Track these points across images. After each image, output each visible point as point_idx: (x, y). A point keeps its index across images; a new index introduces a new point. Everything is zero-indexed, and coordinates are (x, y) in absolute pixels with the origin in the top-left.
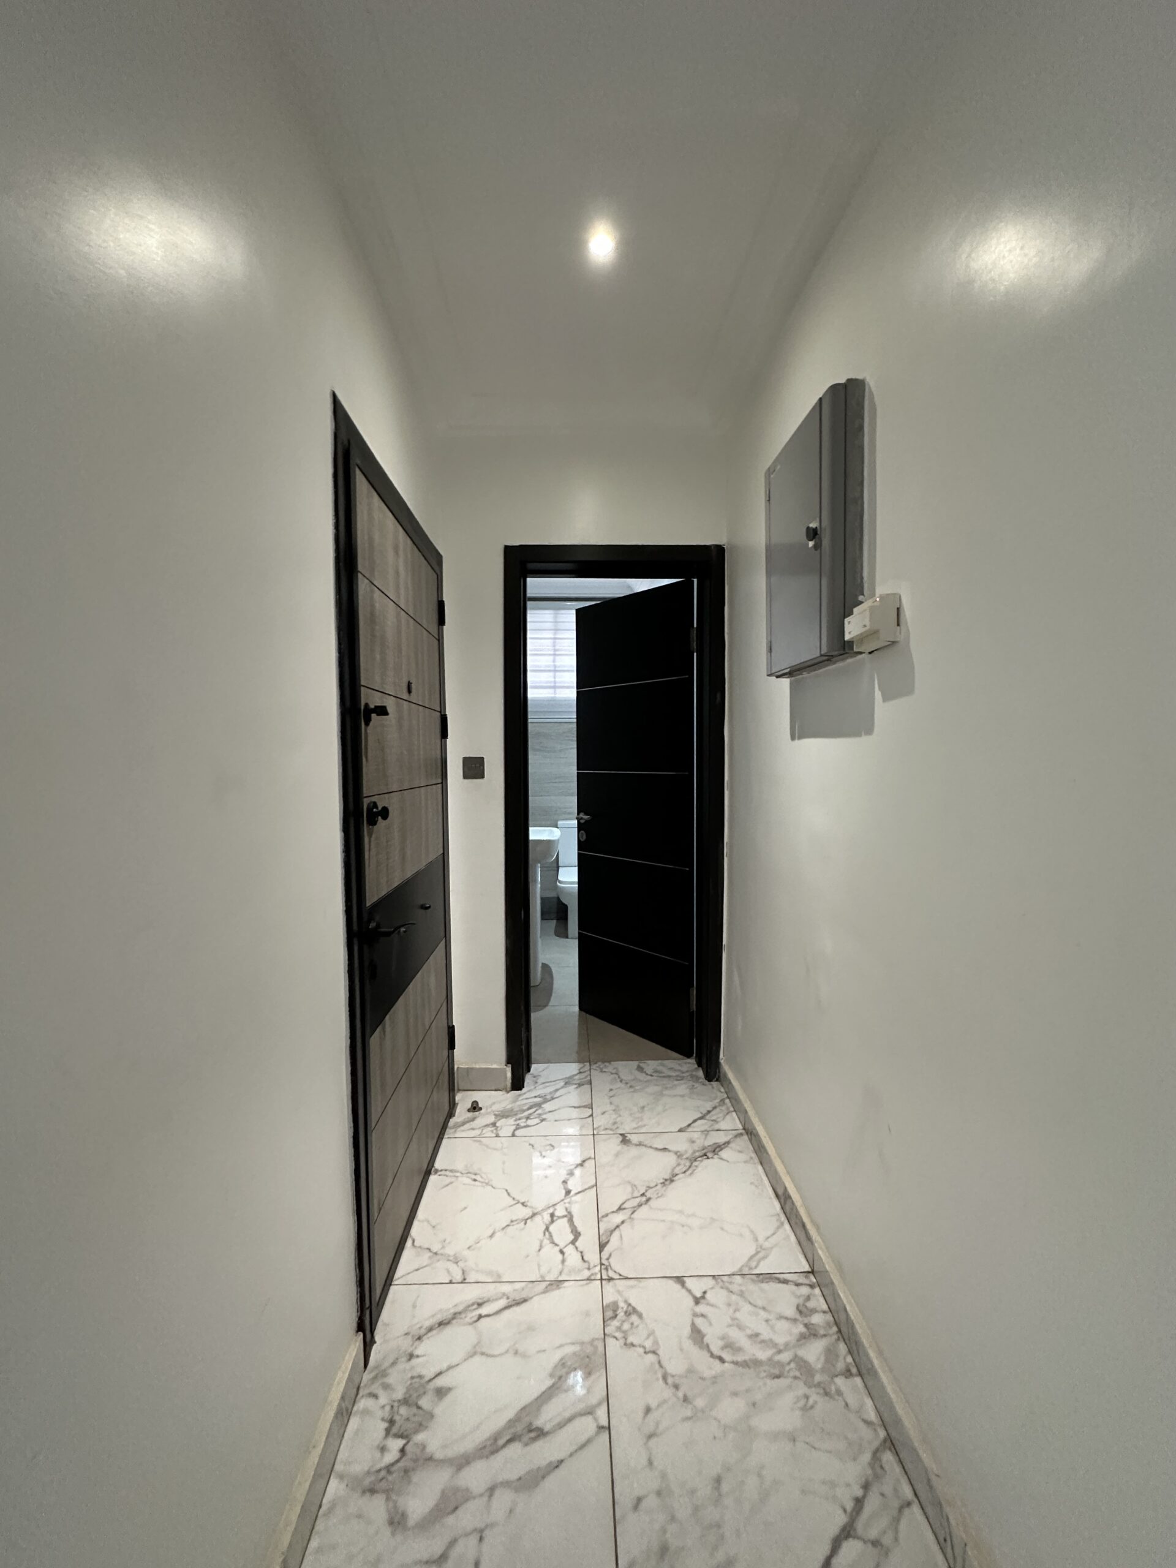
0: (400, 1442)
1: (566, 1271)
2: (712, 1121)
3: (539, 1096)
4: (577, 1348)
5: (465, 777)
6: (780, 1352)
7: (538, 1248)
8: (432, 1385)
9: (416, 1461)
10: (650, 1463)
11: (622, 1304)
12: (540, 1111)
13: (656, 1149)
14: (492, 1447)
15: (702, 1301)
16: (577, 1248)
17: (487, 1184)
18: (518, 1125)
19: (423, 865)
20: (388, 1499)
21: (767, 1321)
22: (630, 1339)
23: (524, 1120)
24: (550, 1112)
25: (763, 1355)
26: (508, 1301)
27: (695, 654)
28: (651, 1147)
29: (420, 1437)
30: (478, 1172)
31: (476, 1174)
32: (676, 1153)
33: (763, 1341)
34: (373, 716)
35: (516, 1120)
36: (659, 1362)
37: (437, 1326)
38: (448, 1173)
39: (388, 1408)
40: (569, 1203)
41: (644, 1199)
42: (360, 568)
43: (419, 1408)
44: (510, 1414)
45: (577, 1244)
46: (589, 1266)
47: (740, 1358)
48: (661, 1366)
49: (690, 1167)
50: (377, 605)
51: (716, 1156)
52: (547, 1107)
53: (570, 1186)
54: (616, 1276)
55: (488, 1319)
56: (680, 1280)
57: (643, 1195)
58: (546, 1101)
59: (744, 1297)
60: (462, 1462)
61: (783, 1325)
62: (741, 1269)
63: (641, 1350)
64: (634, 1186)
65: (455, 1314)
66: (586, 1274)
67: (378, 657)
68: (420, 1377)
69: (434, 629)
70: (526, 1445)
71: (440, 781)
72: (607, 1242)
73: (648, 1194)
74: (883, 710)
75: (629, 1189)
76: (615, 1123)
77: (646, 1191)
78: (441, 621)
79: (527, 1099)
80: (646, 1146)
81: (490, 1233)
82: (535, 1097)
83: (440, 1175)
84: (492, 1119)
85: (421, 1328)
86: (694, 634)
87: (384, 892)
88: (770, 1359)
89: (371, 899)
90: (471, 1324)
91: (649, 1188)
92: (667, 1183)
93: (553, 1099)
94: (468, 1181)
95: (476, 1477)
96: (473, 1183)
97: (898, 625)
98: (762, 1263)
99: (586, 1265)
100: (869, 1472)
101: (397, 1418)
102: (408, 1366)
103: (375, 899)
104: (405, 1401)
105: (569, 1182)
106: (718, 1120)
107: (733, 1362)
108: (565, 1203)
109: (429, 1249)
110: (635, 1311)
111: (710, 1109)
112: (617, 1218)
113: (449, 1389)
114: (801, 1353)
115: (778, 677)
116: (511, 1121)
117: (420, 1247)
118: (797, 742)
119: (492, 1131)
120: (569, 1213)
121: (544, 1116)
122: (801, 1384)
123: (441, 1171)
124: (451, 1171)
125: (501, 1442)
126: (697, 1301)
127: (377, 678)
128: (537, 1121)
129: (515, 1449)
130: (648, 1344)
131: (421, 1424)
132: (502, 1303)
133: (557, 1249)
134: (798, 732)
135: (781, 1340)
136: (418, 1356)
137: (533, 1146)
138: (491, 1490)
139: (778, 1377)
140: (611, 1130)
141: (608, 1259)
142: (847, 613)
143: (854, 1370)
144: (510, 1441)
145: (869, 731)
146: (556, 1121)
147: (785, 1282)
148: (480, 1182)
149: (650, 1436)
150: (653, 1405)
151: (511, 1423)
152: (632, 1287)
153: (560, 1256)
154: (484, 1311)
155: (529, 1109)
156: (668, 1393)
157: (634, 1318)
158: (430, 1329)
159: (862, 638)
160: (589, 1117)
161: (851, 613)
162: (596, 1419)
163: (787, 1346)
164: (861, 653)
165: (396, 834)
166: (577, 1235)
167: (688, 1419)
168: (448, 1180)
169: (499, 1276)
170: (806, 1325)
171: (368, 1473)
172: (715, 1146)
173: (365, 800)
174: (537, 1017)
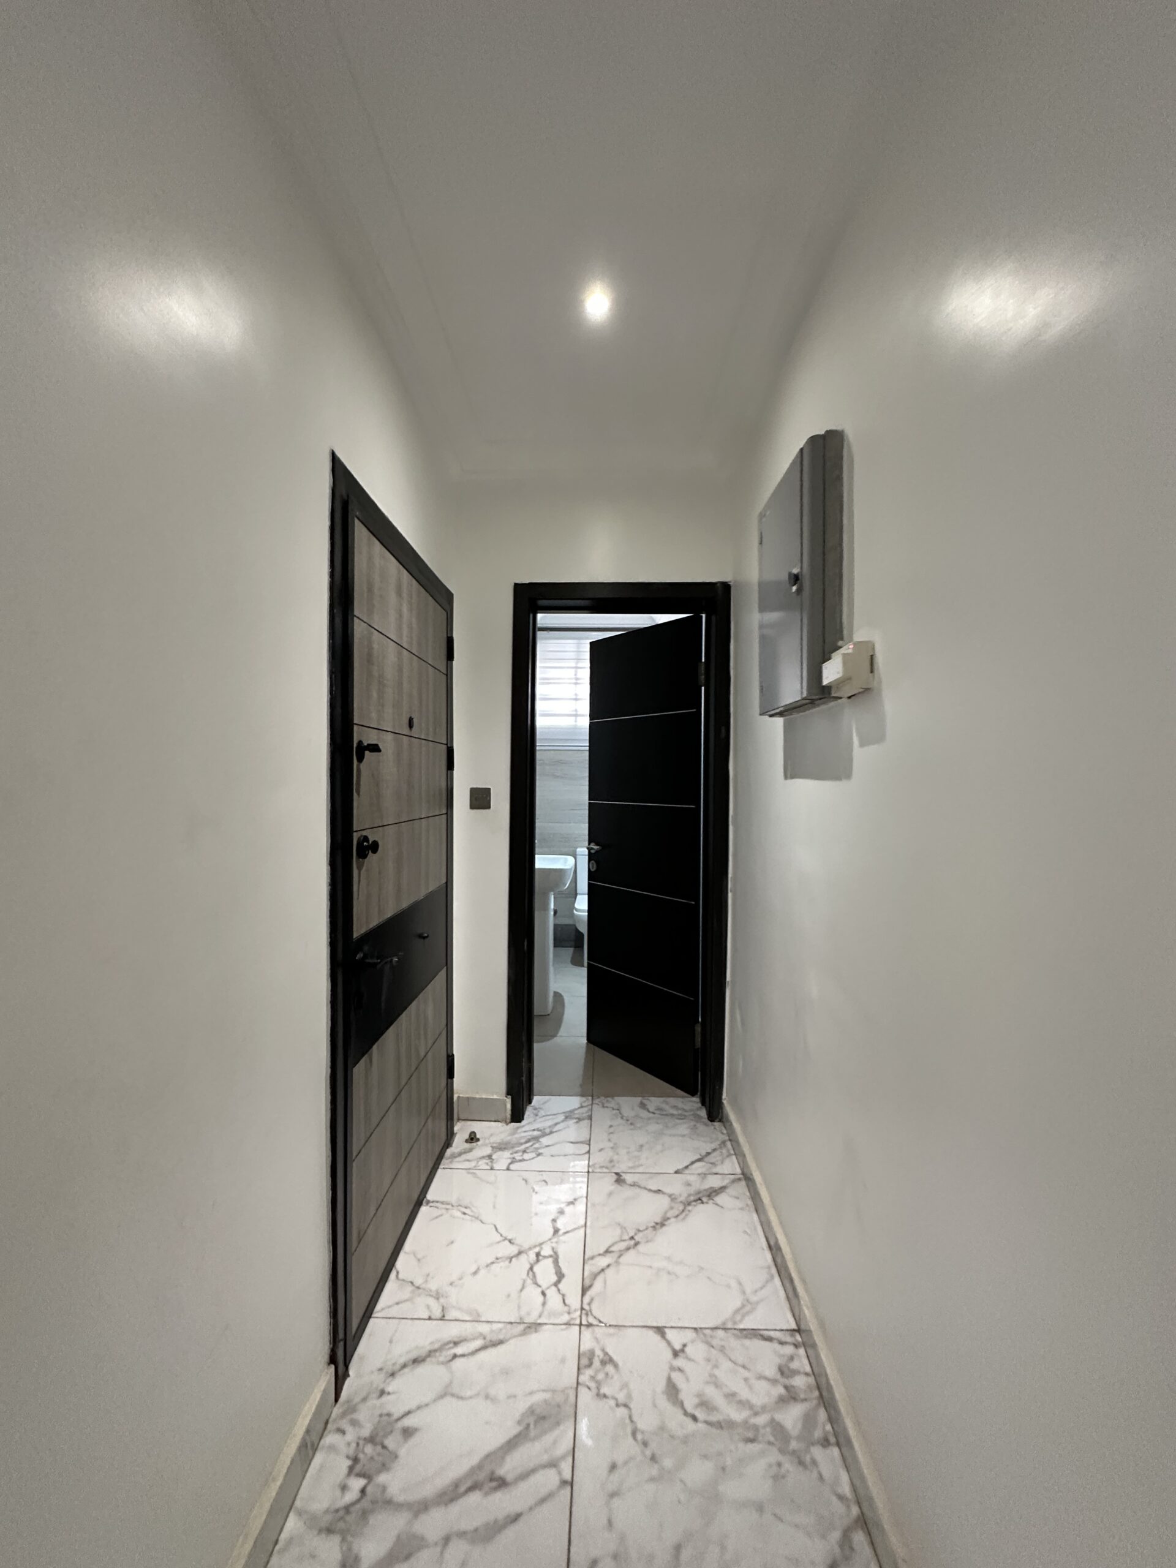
0: (361, 1482)
1: (546, 1313)
2: (712, 1163)
3: (538, 1130)
4: (547, 1396)
5: (472, 807)
6: (756, 1414)
7: (520, 1287)
8: (400, 1425)
9: (374, 1502)
10: (610, 1523)
11: (598, 1352)
12: (537, 1145)
13: (650, 1190)
14: (451, 1495)
15: (680, 1354)
16: (559, 1290)
17: (477, 1218)
18: (514, 1158)
19: (422, 894)
20: (344, 1540)
21: (746, 1380)
22: (605, 1390)
23: (520, 1154)
24: (547, 1146)
25: (738, 1415)
26: (485, 1341)
27: (703, 688)
28: (645, 1188)
29: (382, 1478)
30: (469, 1205)
31: (466, 1208)
32: (670, 1196)
33: (740, 1402)
34: (367, 753)
35: (511, 1154)
36: (630, 1417)
37: (411, 1363)
38: (438, 1205)
39: (354, 1445)
40: (557, 1242)
41: (632, 1242)
42: (356, 613)
43: (384, 1447)
44: (475, 1460)
45: (560, 1286)
46: (569, 1310)
47: (714, 1418)
48: (632, 1421)
49: (683, 1211)
50: (375, 646)
51: (711, 1201)
52: (545, 1141)
53: (559, 1224)
54: (595, 1322)
55: (462, 1360)
56: (660, 1331)
57: (632, 1238)
58: (544, 1135)
59: (725, 1353)
60: (421, 1507)
61: (764, 1385)
62: (724, 1323)
63: (612, 1403)
64: (623, 1228)
65: (430, 1352)
66: (565, 1318)
67: (375, 695)
68: (389, 1415)
69: (442, 666)
70: (486, 1494)
71: (444, 811)
72: (590, 1286)
73: (637, 1238)
74: (861, 756)
75: (618, 1231)
76: (611, 1161)
77: (636, 1234)
78: (450, 656)
79: (525, 1132)
80: (639, 1187)
81: (474, 1269)
82: (534, 1130)
83: (431, 1207)
84: (488, 1151)
85: (394, 1364)
86: (702, 668)
87: (374, 923)
88: (746, 1422)
89: (359, 930)
90: (443, 1363)
91: (639, 1231)
92: (658, 1227)
93: (551, 1132)
94: (459, 1214)
95: (433, 1525)
96: (463, 1216)
97: (872, 671)
98: (747, 1318)
99: (566, 1309)
100: (837, 1550)
101: (361, 1456)
102: (378, 1402)
103: (363, 931)
104: (371, 1440)
105: (558, 1221)
106: (716, 1163)
107: (707, 1422)
108: (552, 1242)
109: (412, 1283)
110: (611, 1360)
111: (709, 1151)
112: (603, 1262)
113: (416, 1430)
114: (778, 1417)
115: (771, 716)
116: (507, 1154)
117: (403, 1280)
118: (789, 781)
119: (487, 1164)
120: (556, 1253)
121: (540, 1151)
122: (774, 1450)
123: (433, 1202)
124: (442, 1203)
125: (462, 1489)
126: (676, 1354)
127: (374, 715)
128: (534, 1155)
129: (475, 1497)
130: (621, 1397)
131: (384, 1465)
132: (479, 1343)
133: (539, 1290)
134: (792, 771)
135: (758, 1401)
136: (389, 1393)
137: (526, 1181)
138: (447, 1540)
139: (752, 1441)
140: (607, 1168)
141: (589, 1304)
142: (826, 658)
143: (832, 1440)
144: (471, 1489)
145: (847, 774)
146: (552, 1156)
147: (770, 1339)
148: (469, 1215)
149: (613, 1495)
150: (620, 1462)
151: (473, 1471)
152: (611, 1335)
153: (541, 1298)
154: (459, 1350)
155: (526, 1142)
156: (634, 1449)
157: (610, 1368)
158: (404, 1366)
159: (839, 683)
160: (586, 1153)
161: (829, 659)
162: (560, 1473)
163: (764, 1408)
164: (841, 698)
165: (391, 865)
166: (560, 1276)
167: (652, 1479)
168: (439, 1212)
169: (479, 1315)
170: (786, 1387)
171: (327, 1511)
172: (710, 1191)
173: (355, 834)
174: (539, 1048)
